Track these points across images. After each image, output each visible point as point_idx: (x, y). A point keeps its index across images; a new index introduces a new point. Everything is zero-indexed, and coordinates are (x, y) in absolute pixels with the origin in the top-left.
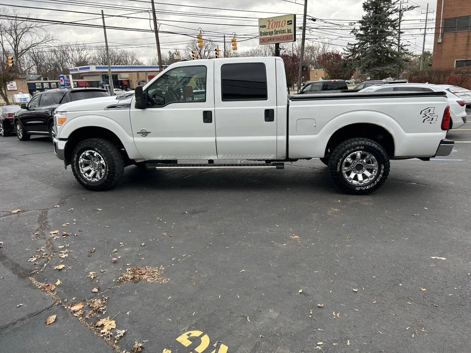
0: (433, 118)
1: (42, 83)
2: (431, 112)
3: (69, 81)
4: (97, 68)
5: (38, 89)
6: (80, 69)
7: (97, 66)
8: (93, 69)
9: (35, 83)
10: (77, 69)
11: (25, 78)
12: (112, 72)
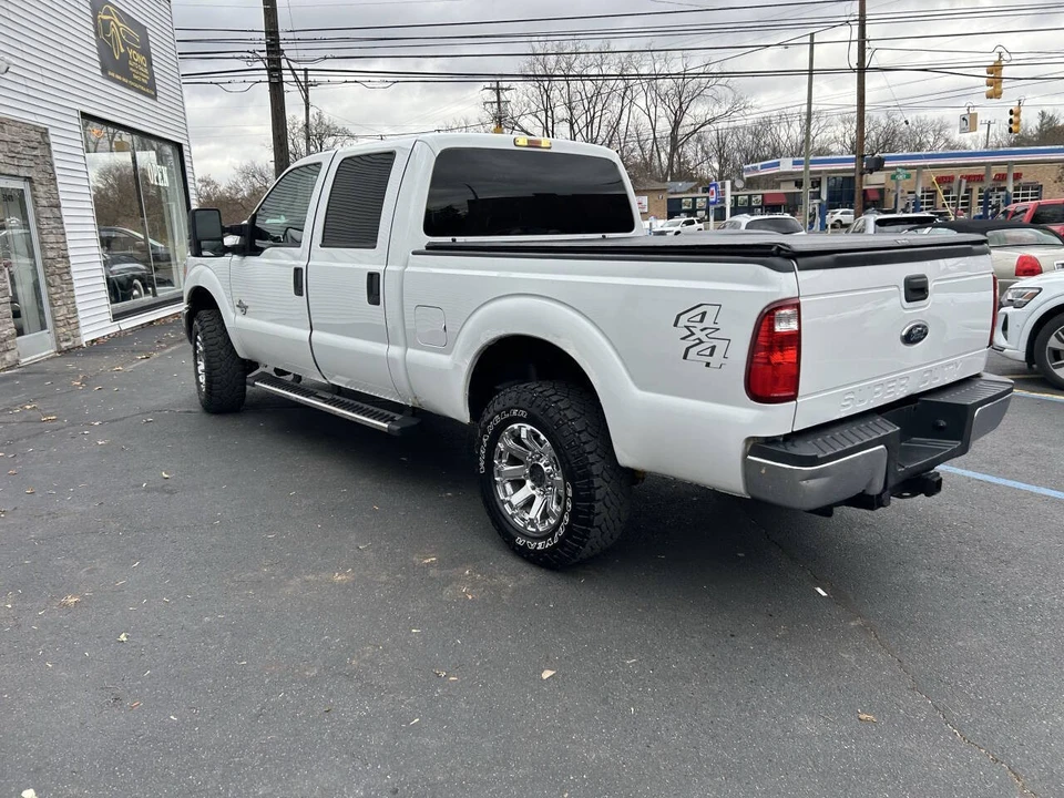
0: (713, 348)
1: (694, 199)
2: (708, 322)
3: (723, 193)
4: (795, 163)
5: (685, 211)
6: (763, 167)
7: (797, 159)
8: (787, 165)
9: (681, 199)
10: (756, 167)
11: (665, 190)
12: (812, 173)
